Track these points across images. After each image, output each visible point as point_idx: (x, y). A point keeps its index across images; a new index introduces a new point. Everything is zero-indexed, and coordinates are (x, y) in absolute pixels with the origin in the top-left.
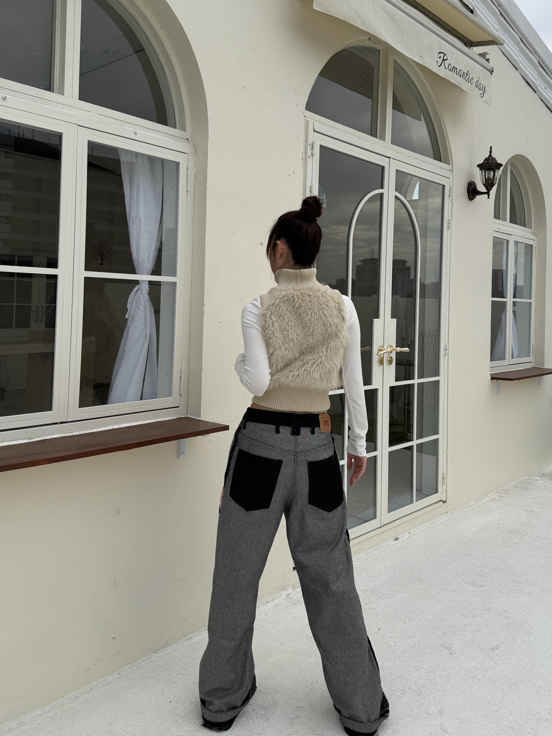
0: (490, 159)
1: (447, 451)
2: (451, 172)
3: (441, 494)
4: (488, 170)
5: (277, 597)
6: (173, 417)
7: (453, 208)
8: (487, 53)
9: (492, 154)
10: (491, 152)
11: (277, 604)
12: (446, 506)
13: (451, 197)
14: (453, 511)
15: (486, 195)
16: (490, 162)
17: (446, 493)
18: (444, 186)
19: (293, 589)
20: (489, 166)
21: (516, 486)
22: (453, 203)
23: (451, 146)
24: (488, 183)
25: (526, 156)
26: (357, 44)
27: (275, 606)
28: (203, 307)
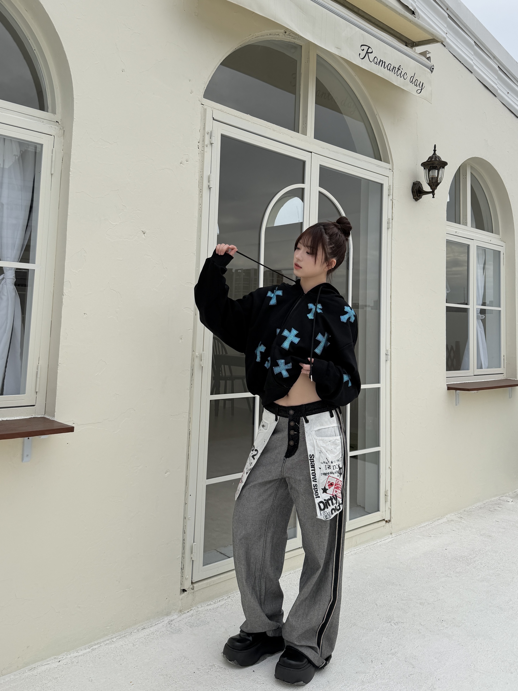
0: (433, 157)
1: (391, 466)
2: (391, 170)
3: (384, 512)
4: (432, 169)
5: (156, 623)
6: (26, 416)
7: (393, 208)
8: (428, 51)
9: (436, 152)
10: (435, 151)
11: (153, 631)
12: (390, 526)
13: (392, 196)
14: (400, 532)
15: (431, 195)
16: (433, 160)
17: (390, 512)
18: (382, 185)
19: (179, 615)
20: (433, 164)
21: (482, 507)
22: (394, 203)
23: (390, 145)
24: (432, 182)
25: (486, 160)
26: (271, 38)
27: (150, 633)
28: (63, 297)
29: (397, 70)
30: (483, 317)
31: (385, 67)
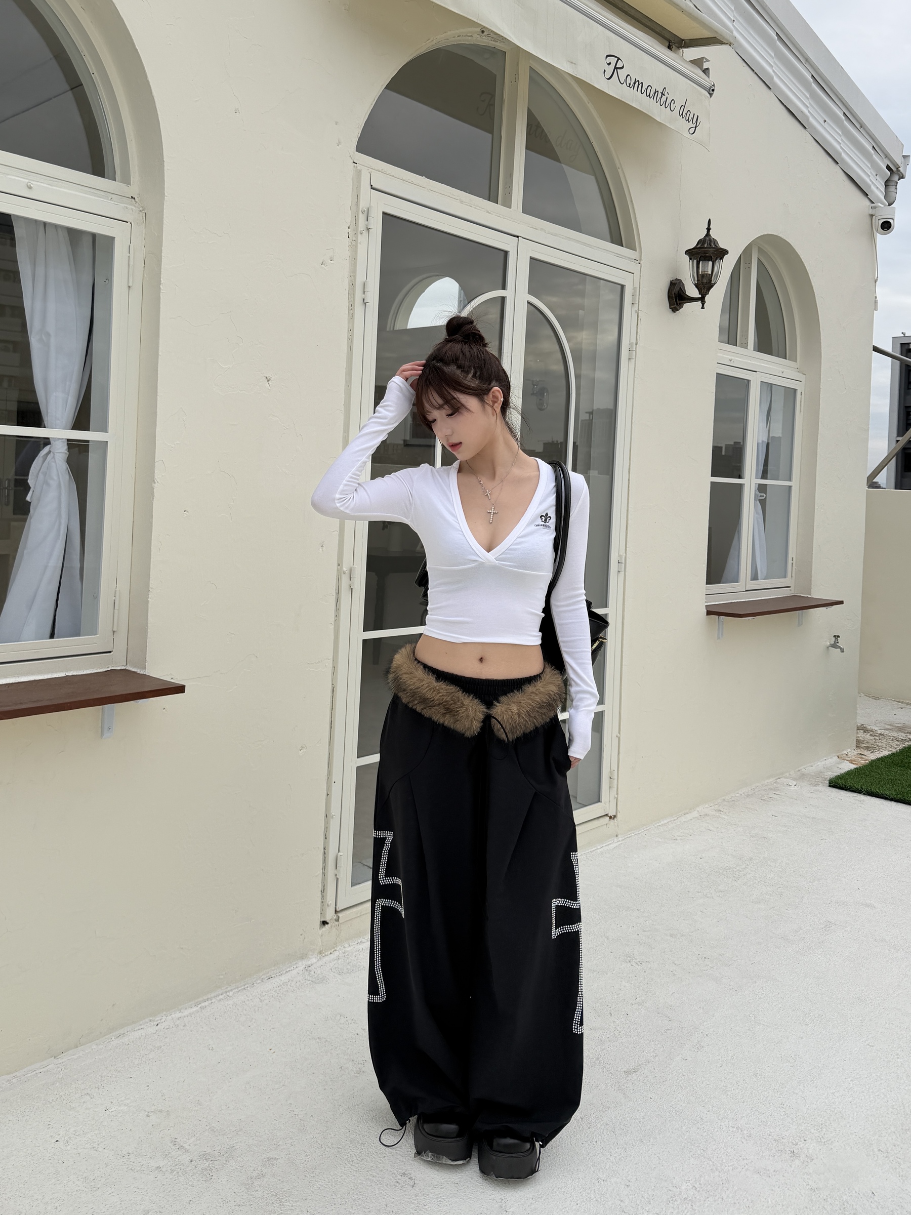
0: (706, 241)
1: (619, 733)
2: (638, 262)
3: (608, 803)
4: (702, 261)
5: (288, 970)
6: (100, 669)
7: (638, 325)
8: (705, 59)
9: (711, 232)
10: (709, 229)
11: (285, 981)
12: (616, 824)
13: (637, 305)
14: (629, 833)
15: (699, 303)
16: (705, 245)
17: (616, 803)
18: (623, 287)
19: (318, 958)
20: (705, 251)
21: (750, 793)
22: (639, 315)
23: (637, 219)
24: (702, 282)
25: (785, 238)
26: (460, 41)
27: (281, 984)
28: (154, 485)
30: (763, 496)
31: (642, 93)
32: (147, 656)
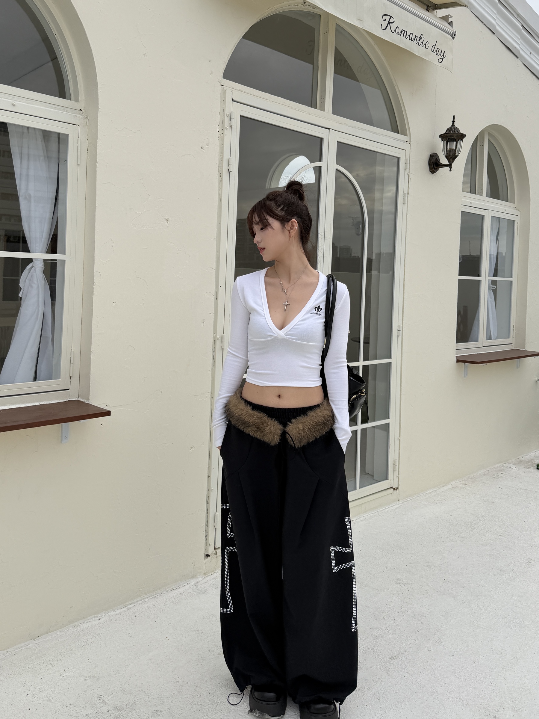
0: (452, 129)
1: (400, 436)
2: (408, 143)
3: (392, 481)
4: (449, 141)
5: (184, 585)
6: (61, 400)
7: (409, 182)
8: (450, 15)
9: (455, 124)
10: (453, 122)
11: (181, 592)
12: (398, 493)
13: (408, 170)
14: (407, 499)
15: (448, 168)
16: (451, 132)
17: (398, 480)
18: (399, 159)
20: (451, 136)
21: (486, 473)
22: (410, 176)
23: (408, 116)
24: (450, 155)
25: (505, 126)
26: (291, 9)
27: (179, 594)
28: (94, 286)
29: (418, 39)
30: (494, 287)
31: (407, 38)
32: (90, 392)
